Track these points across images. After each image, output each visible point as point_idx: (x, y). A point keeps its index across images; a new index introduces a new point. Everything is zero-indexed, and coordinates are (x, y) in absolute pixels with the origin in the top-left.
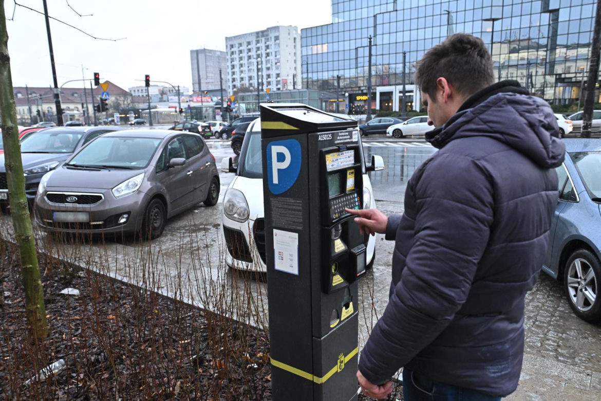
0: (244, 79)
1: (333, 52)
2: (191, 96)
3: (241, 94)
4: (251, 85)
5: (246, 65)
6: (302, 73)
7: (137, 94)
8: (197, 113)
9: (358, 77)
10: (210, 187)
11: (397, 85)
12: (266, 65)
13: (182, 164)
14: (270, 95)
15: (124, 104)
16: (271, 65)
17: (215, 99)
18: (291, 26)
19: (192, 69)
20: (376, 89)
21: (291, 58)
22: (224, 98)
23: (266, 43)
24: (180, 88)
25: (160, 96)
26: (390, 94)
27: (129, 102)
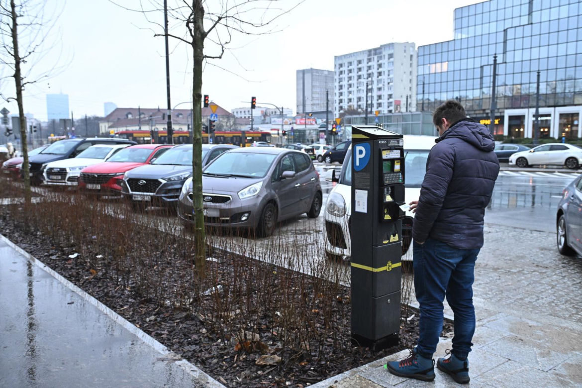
0: (352, 100)
1: (454, 71)
2: (294, 118)
3: (348, 117)
4: (359, 106)
5: (356, 85)
6: (417, 94)
7: (239, 116)
8: (299, 137)
9: (482, 99)
10: (314, 201)
11: (531, 107)
12: (378, 85)
13: (293, 176)
14: (379, 118)
15: (227, 126)
16: (383, 85)
17: (320, 121)
18: (408, 42)
19: (297, 90)
20: (504, 112)
21: (406, 77)
22: (329, 121)
23: (378, 61)
24: (284, 110)
25: (263, 118)
26: (521, 118)
27: (232, 123)
